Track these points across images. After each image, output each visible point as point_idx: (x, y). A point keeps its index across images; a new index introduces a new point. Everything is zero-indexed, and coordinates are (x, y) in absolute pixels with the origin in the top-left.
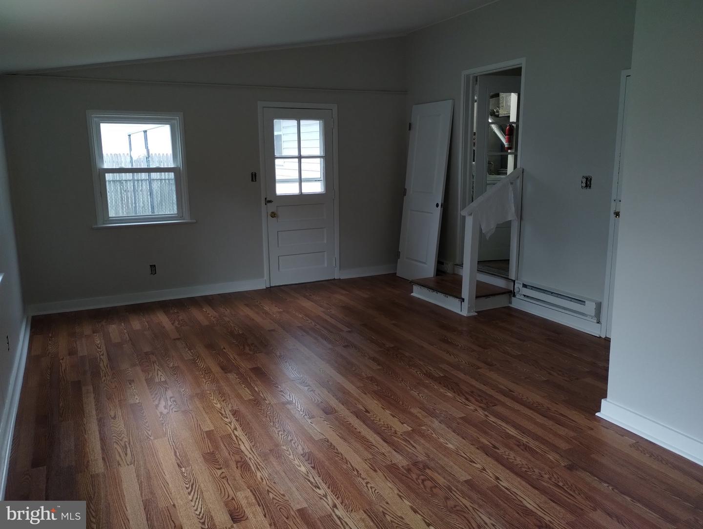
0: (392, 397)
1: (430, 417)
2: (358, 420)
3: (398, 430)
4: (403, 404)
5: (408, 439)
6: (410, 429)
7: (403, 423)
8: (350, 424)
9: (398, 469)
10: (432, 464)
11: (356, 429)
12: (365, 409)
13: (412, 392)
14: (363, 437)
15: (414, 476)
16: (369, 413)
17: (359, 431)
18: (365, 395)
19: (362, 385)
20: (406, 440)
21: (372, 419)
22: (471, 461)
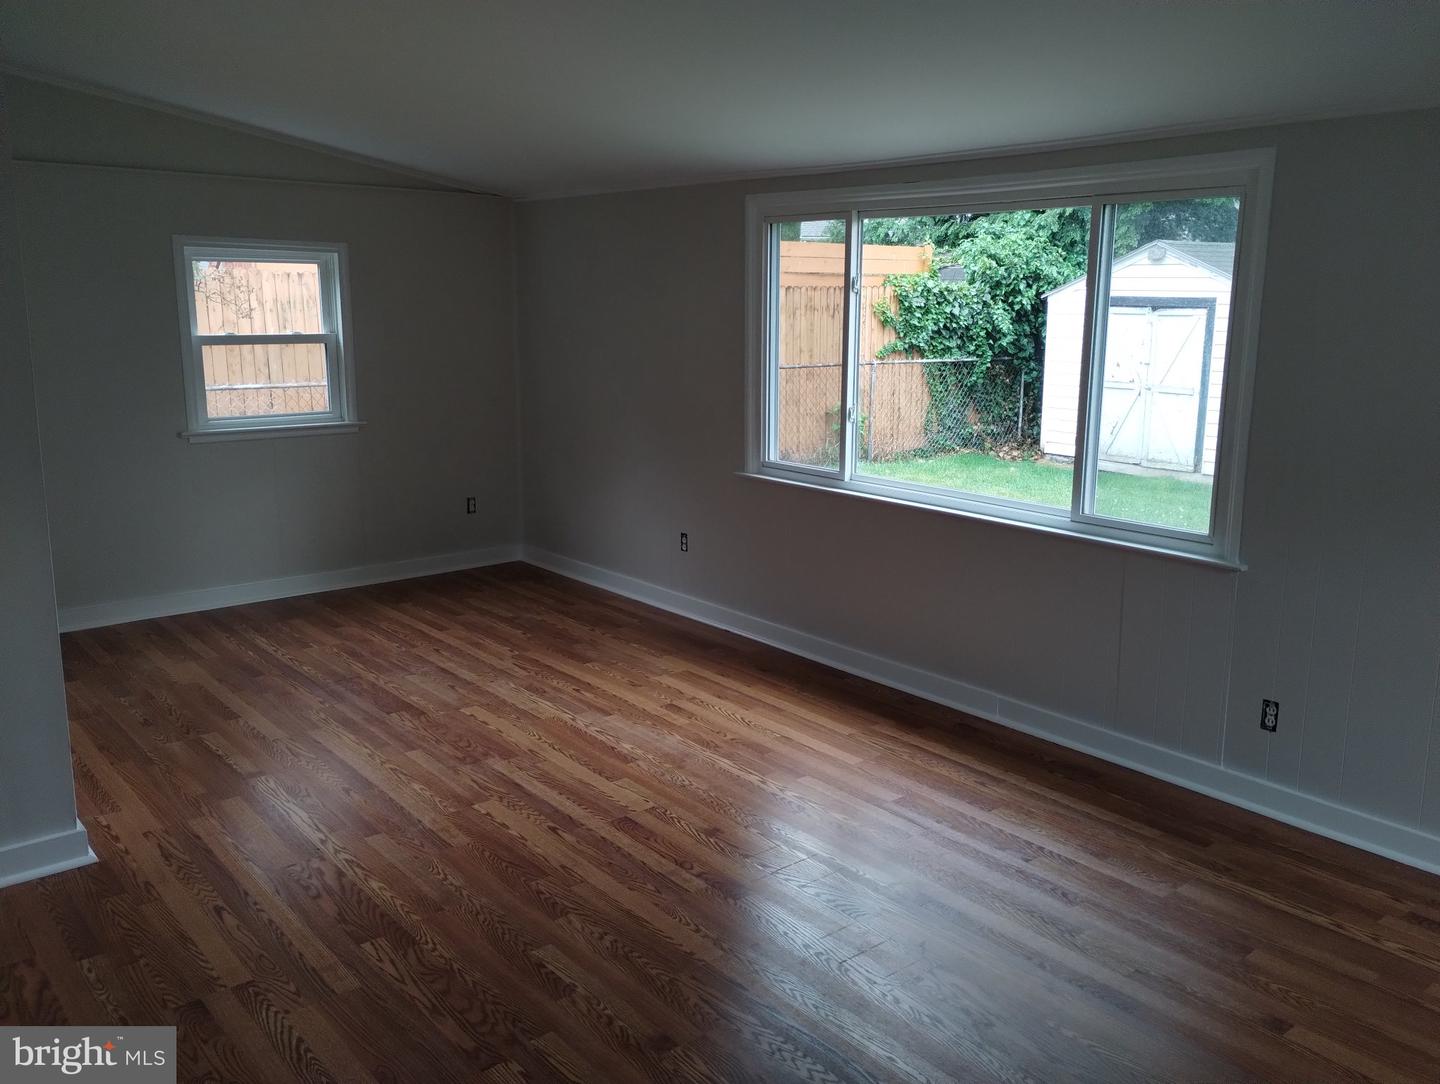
0: (504, 864)
1: (434, 829)
2: (567, 812)
3: (497, 803)
4: (484, 850)
5: (482, 791)
6: (476, 807)
7: (488, 814)
8: (579, 805)
9: (500, 756)
10: (452, 763)
11: (568, 799)
12: (557, 834)
13: (458, 884)
14: (554, 787)
15: (480, 749)
16: (550, 828)
17: (564, 796)
18: (564, 864)
19: (575, 889)
20: (486, 789)
21: (542, 817)
22: (396, 769)
